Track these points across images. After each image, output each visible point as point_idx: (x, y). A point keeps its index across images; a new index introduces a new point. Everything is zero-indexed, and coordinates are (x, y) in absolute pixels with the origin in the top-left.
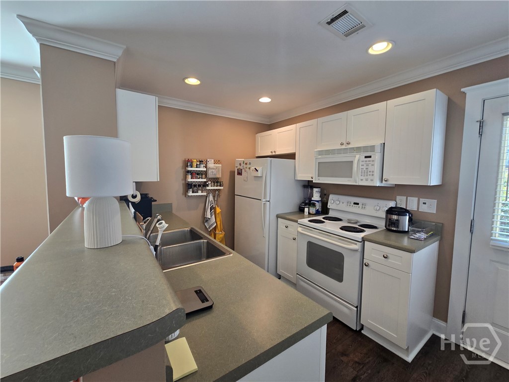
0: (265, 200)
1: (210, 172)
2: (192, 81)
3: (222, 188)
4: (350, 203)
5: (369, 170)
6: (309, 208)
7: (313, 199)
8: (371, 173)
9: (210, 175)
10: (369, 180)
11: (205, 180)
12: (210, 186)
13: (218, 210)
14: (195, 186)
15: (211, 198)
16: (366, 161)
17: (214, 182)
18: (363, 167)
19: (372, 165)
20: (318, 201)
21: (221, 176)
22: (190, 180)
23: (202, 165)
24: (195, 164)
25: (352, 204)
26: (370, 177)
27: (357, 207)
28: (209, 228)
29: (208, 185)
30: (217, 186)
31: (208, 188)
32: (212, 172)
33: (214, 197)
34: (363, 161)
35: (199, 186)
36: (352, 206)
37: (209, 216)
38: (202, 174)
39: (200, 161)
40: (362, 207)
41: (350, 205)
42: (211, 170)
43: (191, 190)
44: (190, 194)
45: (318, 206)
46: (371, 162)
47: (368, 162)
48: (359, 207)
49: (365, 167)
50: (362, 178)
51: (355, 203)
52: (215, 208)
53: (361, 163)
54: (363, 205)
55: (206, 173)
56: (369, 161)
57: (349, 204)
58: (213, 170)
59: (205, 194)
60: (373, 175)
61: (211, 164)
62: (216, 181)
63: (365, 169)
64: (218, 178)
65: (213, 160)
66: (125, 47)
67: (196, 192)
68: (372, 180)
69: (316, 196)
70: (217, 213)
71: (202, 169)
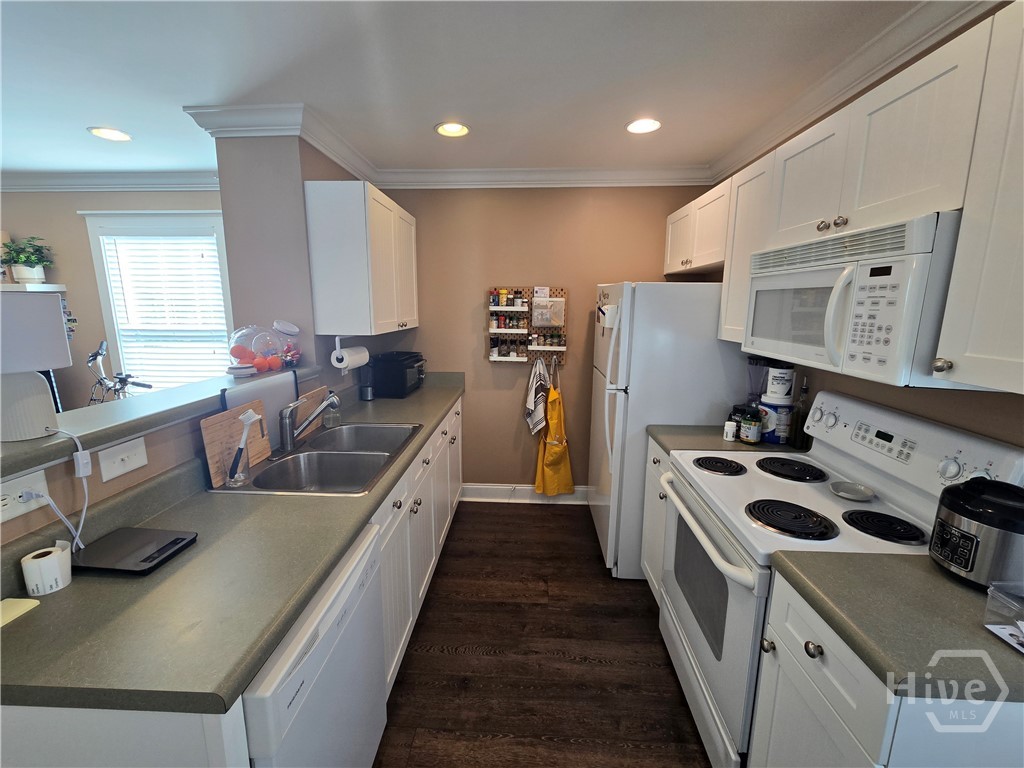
0: (614, 387)
1: (536, 313)
2: (453, 130)
3: (563, 349)
4: (867, 431)
5: (877, 322)
6: (738, 422)
7: (764, 399)
8: (883, 335)
9: (537, 322)
10: (874, 359)
11: (525, 331)
12: (535, 343)
13: (553, 395)
14: (504, 342)
15: (540, 367)
16: (873, 288)
17: (544, 336)
18: (861, 310)
19: (891, 303)
20: (775, 408)
21: (562, 323)
22: (494, 330)
23: (519, 301)
24: (503, 299)
25: (872, 435)
26: (877, 350)
27: (883, 447)
28: (533, 429)
29: (530, 342)
30: (551, 345)
31: (530, 348)
32: (542, 314)
33: (548, 366)
34: (863, 289)
35: (513, 342)
36: (871, 442)
37: (531, 405)
38: (518, 320)
39: (516, 293)
40: (901, 452)
41: (864, 438)
42: (540, 311)
43: (496, 350)
44: (495, 357)
45: (775, 422)
46: (887, 293)
47: (878, 293)
48: (890, 450)
49: (864, 311)
50: (855, 348)
51: (881, 435)
52: (547, 391)
53: (855, 295)
54: (904, 444)
55: (527, 316)
56: (883, 288)
57: (862, 433)
58: (545, 311)
59: (525, 359)
60: (887, 342)
61: (542, 297)
62: (552, 334)
63: (865, 319)
64: (556, 328)
65: (548, 289)
66: (301, 105)
67: (504, 355)
68: (882, 362)
69: (775, 393)
70: (550, 400)
71: (519, 307)
